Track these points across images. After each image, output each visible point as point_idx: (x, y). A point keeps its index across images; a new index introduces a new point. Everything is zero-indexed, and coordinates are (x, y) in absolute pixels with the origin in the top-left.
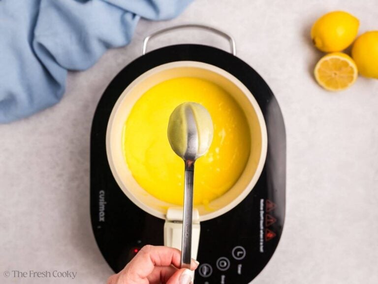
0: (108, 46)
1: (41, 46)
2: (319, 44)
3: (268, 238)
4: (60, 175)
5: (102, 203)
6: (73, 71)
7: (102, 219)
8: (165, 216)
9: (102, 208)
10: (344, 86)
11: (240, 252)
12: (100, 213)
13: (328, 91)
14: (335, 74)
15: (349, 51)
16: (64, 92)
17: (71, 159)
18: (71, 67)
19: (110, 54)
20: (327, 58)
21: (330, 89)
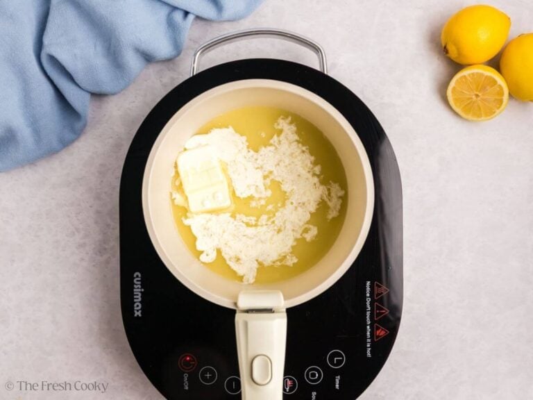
0: (148, 58)
1: (52, 59)
2: (453, 53)
3: (378, 337)
4: (81, 246)
5: (138, 290)
6: (98, 96)
7: (138, 314)
8: (236, 304)
9: (138, 298)
10: (490, 113)
11: (338, 358)
12: (135, 305)
13: (466, 120)
14: (477, 96)
15: (496, 63)
16: (85, 125)
17: (96, 223)
18: (96, 90)
19: (152, 70)
20: (465, 73)
21: (469, 117)
